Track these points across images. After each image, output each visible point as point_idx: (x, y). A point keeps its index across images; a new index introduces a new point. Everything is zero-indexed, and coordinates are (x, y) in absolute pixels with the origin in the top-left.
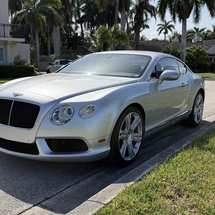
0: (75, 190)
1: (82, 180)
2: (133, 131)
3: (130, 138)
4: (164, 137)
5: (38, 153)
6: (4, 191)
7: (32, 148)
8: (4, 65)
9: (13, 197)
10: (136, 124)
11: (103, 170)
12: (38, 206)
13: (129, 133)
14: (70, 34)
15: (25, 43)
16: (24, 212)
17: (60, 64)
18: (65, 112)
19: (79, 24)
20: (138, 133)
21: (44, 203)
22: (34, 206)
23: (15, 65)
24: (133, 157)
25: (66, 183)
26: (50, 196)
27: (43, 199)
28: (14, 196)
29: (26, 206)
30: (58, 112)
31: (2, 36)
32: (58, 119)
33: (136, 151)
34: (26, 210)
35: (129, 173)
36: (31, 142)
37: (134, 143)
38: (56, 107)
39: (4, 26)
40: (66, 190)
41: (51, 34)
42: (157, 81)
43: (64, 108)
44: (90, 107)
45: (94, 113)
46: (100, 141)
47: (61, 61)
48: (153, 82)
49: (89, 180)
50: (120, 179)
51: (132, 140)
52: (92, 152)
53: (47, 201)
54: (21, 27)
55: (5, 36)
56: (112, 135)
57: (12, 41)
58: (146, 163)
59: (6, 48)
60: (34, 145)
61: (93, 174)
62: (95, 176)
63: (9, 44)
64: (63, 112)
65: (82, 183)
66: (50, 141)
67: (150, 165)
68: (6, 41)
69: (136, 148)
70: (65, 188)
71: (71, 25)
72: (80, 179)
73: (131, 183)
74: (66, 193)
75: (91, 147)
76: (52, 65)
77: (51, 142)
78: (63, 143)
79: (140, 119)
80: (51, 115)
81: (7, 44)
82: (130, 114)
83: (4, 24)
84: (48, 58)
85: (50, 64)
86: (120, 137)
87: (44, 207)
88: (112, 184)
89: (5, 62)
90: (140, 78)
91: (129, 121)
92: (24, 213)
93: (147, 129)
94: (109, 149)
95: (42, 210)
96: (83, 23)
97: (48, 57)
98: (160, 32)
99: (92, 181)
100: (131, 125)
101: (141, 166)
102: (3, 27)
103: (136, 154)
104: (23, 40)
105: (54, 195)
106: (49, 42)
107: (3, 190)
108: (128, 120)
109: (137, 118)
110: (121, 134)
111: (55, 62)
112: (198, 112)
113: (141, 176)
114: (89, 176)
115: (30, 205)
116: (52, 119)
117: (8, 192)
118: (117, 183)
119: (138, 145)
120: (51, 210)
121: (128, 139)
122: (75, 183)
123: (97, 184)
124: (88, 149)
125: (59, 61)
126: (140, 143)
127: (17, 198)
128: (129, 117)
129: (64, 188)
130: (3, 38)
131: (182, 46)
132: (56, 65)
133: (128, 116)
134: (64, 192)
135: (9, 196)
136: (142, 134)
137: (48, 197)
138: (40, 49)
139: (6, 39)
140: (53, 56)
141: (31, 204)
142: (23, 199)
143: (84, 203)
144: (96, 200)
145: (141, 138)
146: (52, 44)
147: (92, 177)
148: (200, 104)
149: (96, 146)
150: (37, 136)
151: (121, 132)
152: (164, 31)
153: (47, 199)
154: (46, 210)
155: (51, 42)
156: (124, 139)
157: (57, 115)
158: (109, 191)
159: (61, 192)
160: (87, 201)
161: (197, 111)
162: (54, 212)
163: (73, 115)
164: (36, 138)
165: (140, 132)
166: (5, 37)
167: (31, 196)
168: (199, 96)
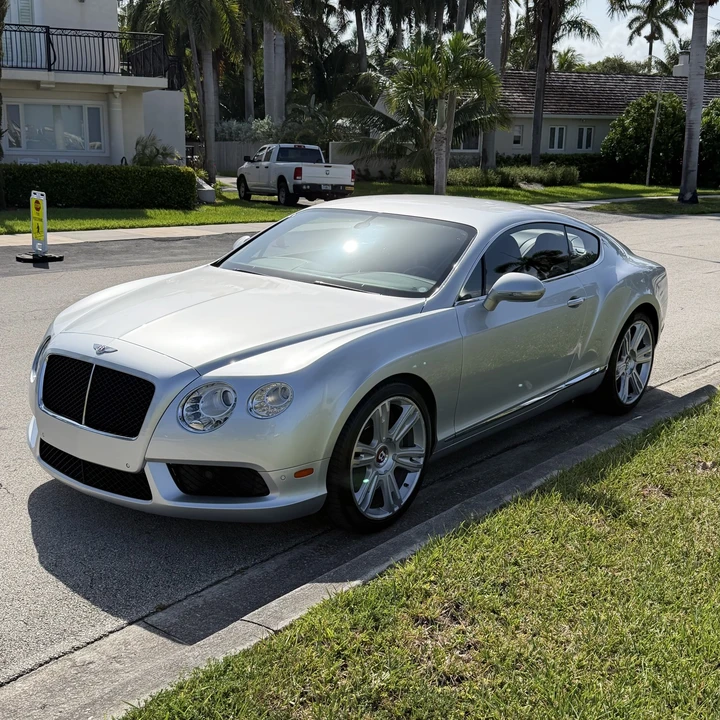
0: (230, 591)
1: (254, 565)
2: (398, 444)
3: (389, 462)
4: (515, 446)
5: (148, 496)
6: (68, 586)
7: (136, 484)
8: (103, 163)
9: (86, 601)
10: (407, 427)
11: (311, 542)
12: (139, 625)
13: (384, 449)
14: (321, 46)
15: (171, 87)
16: (105, 636)
17: (278, 160)
18: (217, 400)
19: (351, 10)
20: (415, 446)
21: (153, 619)
22: (130, 624)
23: (138, 167)
24: (396, 509)
25: (213, 572)
26: (170, 602)
27: (151, 608)
28: (88, 599)
29: (112, 622)
30: (198, 399)
31: (98, 70)
32: (197, 416)
33: (405, 494)
34: (111, 632)
35: (359, 557)
36: (134, 468)
37: (400, 473)
38: (193, 387)
39: (103, 37)
40: (210, 589)
41: (256, 45)
42: (483, 304)
43: (213, 388)
44: (276, 389)
45: (285, 405)
46: (298, 474)
47: (281, 149)
48: (473, 305)
49: (270, 566)
50: (331, 573)
51: (395, 465)
52: (278, 500)
53: (161, 614)
54: (157, 41)
55: (107, 70)
56: (331, 458)
57: (129, 87)
58: (411, 533)
59: (109, 106)
60: (140, 477)
61: (284, 551)
62: (288, 556)
63: (118, 95)
64: (211, 398)
65: (253, 573)
66: (178, 471)
67: (419, 537)
68: (111, 87)
69: (406, 485)
70: (210, 583)
71: (324, 17)
72: (249, 564)
73: (355, 583)
74: (210, 596)
75: (276, 489)
76: (253, 161)
77: (181, 472)
78: (209, 475)
79: (418, 412)
80: (180, 410)
81: (111, 95)
82: (386, 402)
83: (103, 32)
84: (247, 132)
85: (247, 159)
86: (353, 461)
87: (152, 628)
88: (308, 584)
89: (107, 154)
90: (428, 299)
91: (385, 420)
92: (105, 639)
93: (440, 436)
94: (324, 491)
95: (146, 633)
96: (362, 7)
97: (244, 126)
98: (638, 31)
99: (276, 570)
100: (390, 427)
101: (397, 539)
102: (101, 39)
103: (404, 501)
104: (163, 82)
105: (180, 601)
106: (250, 76)
107: (65, 582)
108: (380, 419)
109: (409, 408)
110: (358, 455)
111: (265, 152)
112: (635, 371)
113: (384, 567)
114: (273, 556)
115: (122, 622)
116: (183, 418)
117: (75, 588)
118: (321, 582)
119: (412, 479)
120: (167, 634)
121: (381, 464)
122: (236, 573)
123: (288, 576)
124: (268, 493)
125: (275, 147)
126: (419, 473)
127: (93, 603)
128: (382, 410)
129: (205, 586)
130: (100, 76)
131: (691, 99)
132: (265, 164)
133: (379, 407)
134: (203, 592)
135: (77, 598)
136: (424, 449)
137: (164, 603)
138: (221, 97)
139: (108, 80)
140: (263, 125)
141: (124, 618)
142: (108, 607)
143: (230, 626)
144: (259, 621)
145: (421, 461)
146: (259, 84)
147: (279, 559)
148: (641, 346)
149: (288, 486)
150: (147, 456)
151: (357, 449)
152: (647, 30)
153: (162, 608)
154: (155, 635)
155: (255, 75)
156: (369, 466)
157: (195, 407)
158: (296, 599)
159: (197, 592)
160: (239, 621)
161: (632, 370)
162: (174, 640)
163: (234, 406)
164: (145, 461)
165: (420, 446)
166: (105, 73)
167: (126, 601)
168: (638, 327)
